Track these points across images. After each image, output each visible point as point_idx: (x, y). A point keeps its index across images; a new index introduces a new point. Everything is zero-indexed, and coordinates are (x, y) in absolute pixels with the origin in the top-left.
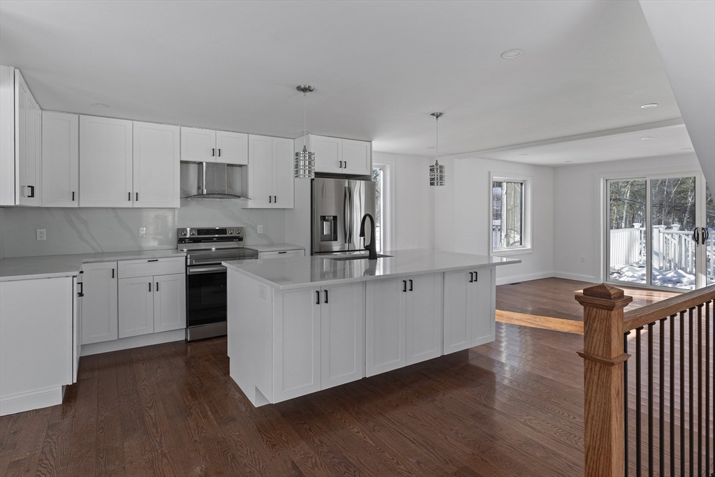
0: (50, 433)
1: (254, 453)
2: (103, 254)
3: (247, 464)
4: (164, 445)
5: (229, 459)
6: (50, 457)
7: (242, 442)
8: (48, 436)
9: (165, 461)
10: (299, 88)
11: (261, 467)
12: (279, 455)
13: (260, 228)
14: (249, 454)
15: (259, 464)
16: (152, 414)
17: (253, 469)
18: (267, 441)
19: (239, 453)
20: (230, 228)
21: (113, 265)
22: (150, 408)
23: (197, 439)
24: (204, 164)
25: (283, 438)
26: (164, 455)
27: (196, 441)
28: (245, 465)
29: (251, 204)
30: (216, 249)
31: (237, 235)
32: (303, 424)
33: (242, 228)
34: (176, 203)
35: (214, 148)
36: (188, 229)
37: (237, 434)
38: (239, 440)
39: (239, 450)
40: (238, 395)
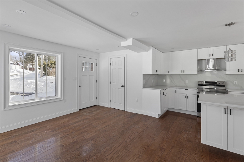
0: (153, 122)
1: (189, 153)
2: (177, 86)
3: (184, 154)
4: (169, 136)
5: (180, 150)
6: (149, 126)
7: (188, 148)
8: (152, 123)
9: (166, 140)
10: (226, 25)
11: (187, 158)
12: (196, 159)
13: (235, 83)
14: (187, 152)
15: (187, 157)
16: (172, 129)
17: (184, 156)
18: (196, 153)
19: (184, 150)
20: (219, 82)
21: (176, 89)
22: (173, 127)
23: (177, 140)
24: (206, 60)
25: (203, 157)
26: (167, 138)
27: (176, 140)
28: (183, 154)
29: (227, 73)
30: (217, 89)
31: (222, 84)
32: (215, 158)
33: (225, 82)
34: (196, 73)
35: (210, 54)
36: (204, 81)
37: (189, 146)
38: (188, 147)
39: (185, 149)
40: (199, 137)
